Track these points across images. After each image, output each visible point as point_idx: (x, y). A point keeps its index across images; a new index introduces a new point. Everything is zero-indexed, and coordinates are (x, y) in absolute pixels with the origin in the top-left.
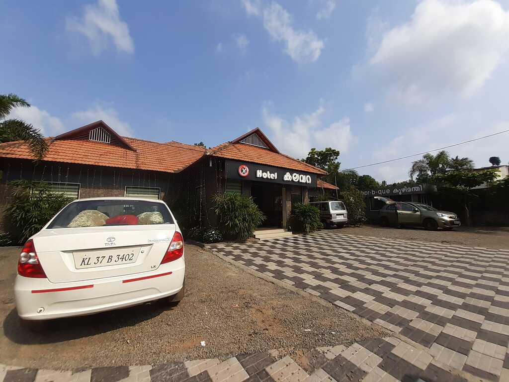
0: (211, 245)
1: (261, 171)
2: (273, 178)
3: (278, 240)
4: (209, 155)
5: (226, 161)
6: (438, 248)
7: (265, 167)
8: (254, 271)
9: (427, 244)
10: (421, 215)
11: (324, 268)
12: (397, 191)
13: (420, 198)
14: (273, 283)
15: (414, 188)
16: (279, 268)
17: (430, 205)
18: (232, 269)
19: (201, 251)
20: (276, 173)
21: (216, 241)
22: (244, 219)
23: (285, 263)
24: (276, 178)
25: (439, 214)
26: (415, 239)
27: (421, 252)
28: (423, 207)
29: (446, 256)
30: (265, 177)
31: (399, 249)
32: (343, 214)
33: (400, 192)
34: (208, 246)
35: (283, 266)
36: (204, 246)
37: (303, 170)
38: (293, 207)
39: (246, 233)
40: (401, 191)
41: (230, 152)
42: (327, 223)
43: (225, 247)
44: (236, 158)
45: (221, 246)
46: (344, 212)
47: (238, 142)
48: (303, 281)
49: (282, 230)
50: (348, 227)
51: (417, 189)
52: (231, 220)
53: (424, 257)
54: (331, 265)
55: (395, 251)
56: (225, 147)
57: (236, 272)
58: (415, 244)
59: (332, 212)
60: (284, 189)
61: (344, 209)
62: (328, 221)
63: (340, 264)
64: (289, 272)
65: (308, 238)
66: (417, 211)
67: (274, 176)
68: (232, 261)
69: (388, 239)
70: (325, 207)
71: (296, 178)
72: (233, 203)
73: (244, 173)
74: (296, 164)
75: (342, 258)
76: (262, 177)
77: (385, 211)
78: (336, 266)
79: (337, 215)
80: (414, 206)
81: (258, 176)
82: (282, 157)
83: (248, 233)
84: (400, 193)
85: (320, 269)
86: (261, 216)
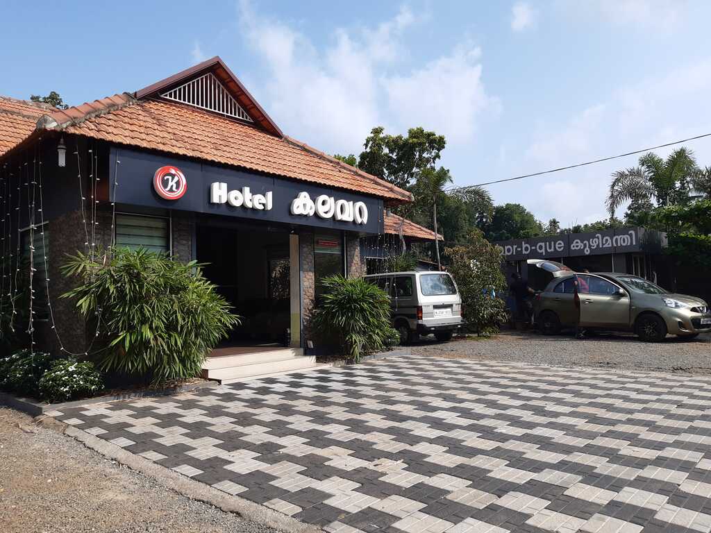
0: (63, 406)
1: (224, 186)
2: (261, 207)
3: (272, 381)
4: (54, 131)
5: (112, 150)
6: (663, 386)
7: (238, 175)
8: (186, 481)
9: (641, 376)
10: (630, 305)
11: (389, 456)
12: (581, 245)
13: (632, 261)
14: (238, 514)
15: (619, 237)
16: (263, 467)
17: (653, 281)
18: (117, 480)
19: (27, 429)
20: (270, 194)
21: (81, 394)
22: (171, 327)
23: (282, 451)
24: (270, 207)
25: (671, 302)
26: (615, 366)
27: (626, 399)
28: (637, 285)
29: (680, 405)
30: (237, 203)
31: (577, 394)
32: (450, 306)
33: (587, 248)
34: (51, 412)
35: (274, 461)
36: (39, 412)
37: (345, 186)
38: (320, 289)
39: (178, 367)
40: (590, 246)
41: (127, 126)
42: (410, 330)
43: (108, 412)
44: (144, 144)
45: (95, 407)
46: (455, 299)
47: (154, 95)
48: (326, 502)
49: (288, 353)
50: (463, 338)
51: (624, 241)
52: (131, 329)
53: (631, 412)
54: (408, 447)
55: (568, 397)
56: (112, 108)
57: (132, 487)
58: (615, 378)
59: (423, 300)
60: (294, 239)
61: (454, 292)
62: (413, 324)
63: (431, 441)
64: (289, 478)
65: (358, 372)
66: (623, 295)
67: (263, 201)
68: (123, 455)
69: (555, 369)
70: (405, 287)
71: (328, 207)
72: (136, 278)
73: (171, 190)
74: (326, 168)
75: (437, 424)
76: (227, 203)
77: (552, 295)
78: (420, 448)
79: (436, 307)
80: (616, 282)
81: (215, 200)
82: (288, 149)
83: (184, 366)
84: (587, 251)
85: (377, 462)
86: (223, 316)
